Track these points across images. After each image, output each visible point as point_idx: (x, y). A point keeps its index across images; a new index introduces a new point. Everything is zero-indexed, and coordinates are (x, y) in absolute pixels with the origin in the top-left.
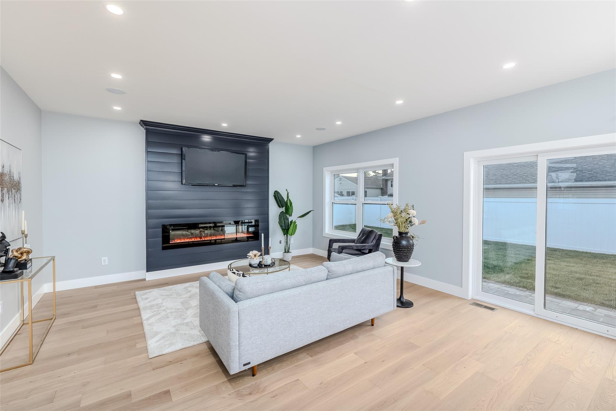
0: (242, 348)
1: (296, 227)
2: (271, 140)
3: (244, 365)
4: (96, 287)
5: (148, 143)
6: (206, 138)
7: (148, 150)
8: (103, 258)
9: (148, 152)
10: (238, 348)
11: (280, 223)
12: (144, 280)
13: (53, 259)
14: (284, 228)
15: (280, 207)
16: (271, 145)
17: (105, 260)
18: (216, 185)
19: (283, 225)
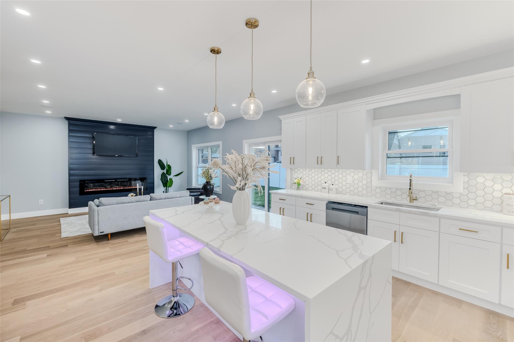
0: (99, 225)
1: (172, 183)
2: (156, 127)
3: (101, 233)
4: (35, 217)
5: (70, 131)
6: (112, 127)
7: (70, 135)
8: (40, 200)
9: (69, 136)
10: (97, 225)
11: (162, 179)
12: (68, 213)
13: (9, 196)
14: (164, 182)
15: (162, 170)
16: (155, 131)
17: (41, 201)
18: (116, 156)
19: (164, 181)
